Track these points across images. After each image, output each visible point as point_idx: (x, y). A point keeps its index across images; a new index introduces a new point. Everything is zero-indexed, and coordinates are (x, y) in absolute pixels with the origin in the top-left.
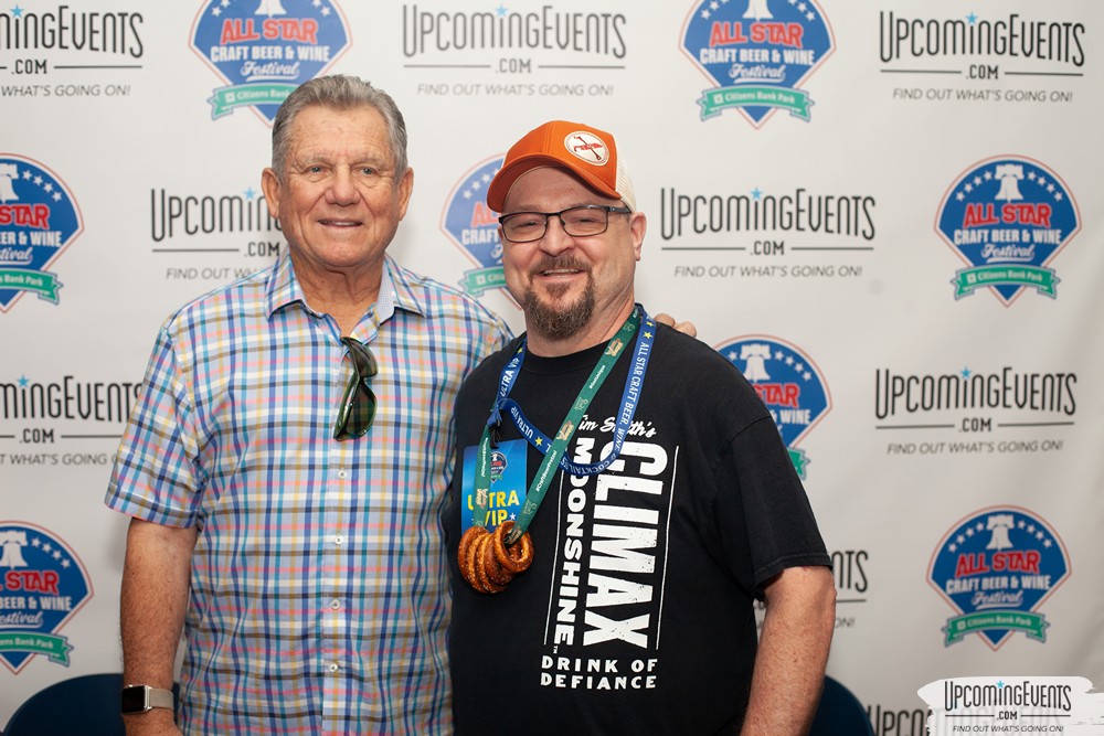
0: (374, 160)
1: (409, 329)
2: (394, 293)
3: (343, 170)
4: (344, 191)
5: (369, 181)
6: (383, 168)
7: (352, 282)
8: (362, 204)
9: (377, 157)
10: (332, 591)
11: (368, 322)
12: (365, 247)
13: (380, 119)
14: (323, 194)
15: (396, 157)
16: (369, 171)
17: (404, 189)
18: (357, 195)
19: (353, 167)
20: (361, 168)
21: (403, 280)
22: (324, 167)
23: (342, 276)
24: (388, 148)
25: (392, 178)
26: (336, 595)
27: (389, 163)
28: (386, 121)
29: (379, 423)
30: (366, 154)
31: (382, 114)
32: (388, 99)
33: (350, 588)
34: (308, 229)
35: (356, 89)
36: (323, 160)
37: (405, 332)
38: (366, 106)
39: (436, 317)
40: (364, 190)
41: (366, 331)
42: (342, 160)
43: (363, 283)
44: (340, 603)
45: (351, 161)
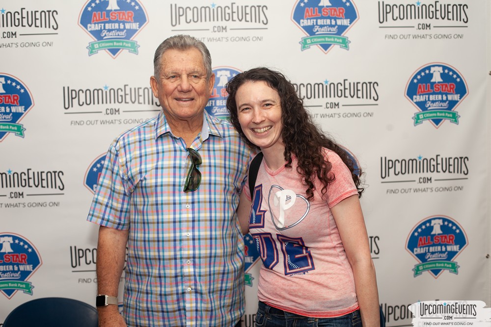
0: (197, 72)
1: (215, 143)
2: (209, 128)
3: (184, 77)
4: (185, 86)
5: (196, 80)
6: (201, 75)
7: (190, 124)
8: (193, 91)
9: (199, 70)
10: (187, 256)
11: (198, 141)
12: (196, 109)
13: (199, 54)
14: (177, 88)
15: (207, 70)
16: (195, 77)
17: (211, 82)
18: (191, 87)
19: (189, 75)
20: (192, 76)
21: (212, 122)
22: (177, 76)
23: (186, 122)
24: (203, 66)
25: (206, 78)
26: (188, 258)
27: (204, 73)
28: (202, 54)
29: (202, 184)
30: (194, 69)
31: (200, 51)
32: (204, 46)
33: (194, 254)
34: (171, 102)
35: (188, 41)
36: (176, 73)
38: (194, 48)
39: (227, 137)
40: (194, 85)
41: (197, 144)
42: (184, 73)
43: (195, 123)
44: (190, 262)
45: (188, 73)
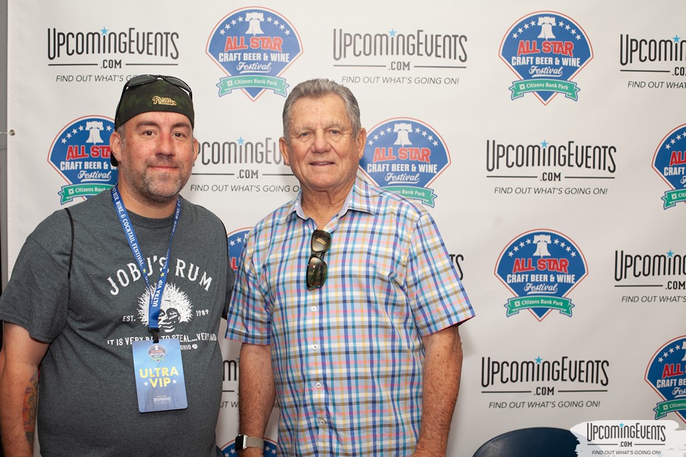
0: (337, 125)
1: (361, 221)
2: (351, 201)
3: (320, 132)
4: (320, 145)
5: (336, 137)
6: (344, 130)
7: (332, 197)
8: (332, 151)
9: (339, 123)
10: (315, 377)
12: (338, 176)
13: (341, 101)
14: (310, 148)
15: (352, 122)
16: (335, 132)
17: (360, 140)
18: (329, 146)
19: (326, 130)
20: (330, 130)
21: (367, 194)
22: (310, 132)
23: (325, 193)
24: (346, 117)
25: (350, 134)
26: (318, 380)
27: (348, 125)
28: (345, 101)
30: (332, 122)
31: (342, 98)
32: (347, 90)
33: (324, 375)
34: (304, 169)
35: (325, 86)
36: (308, 128)
37: (358, 222)
38: (332, 94)
40: (333, 144)
41: (333, 224)
42: (319, 127)
43: (338, 197)
44: (320, 384)
45: (324, 127)
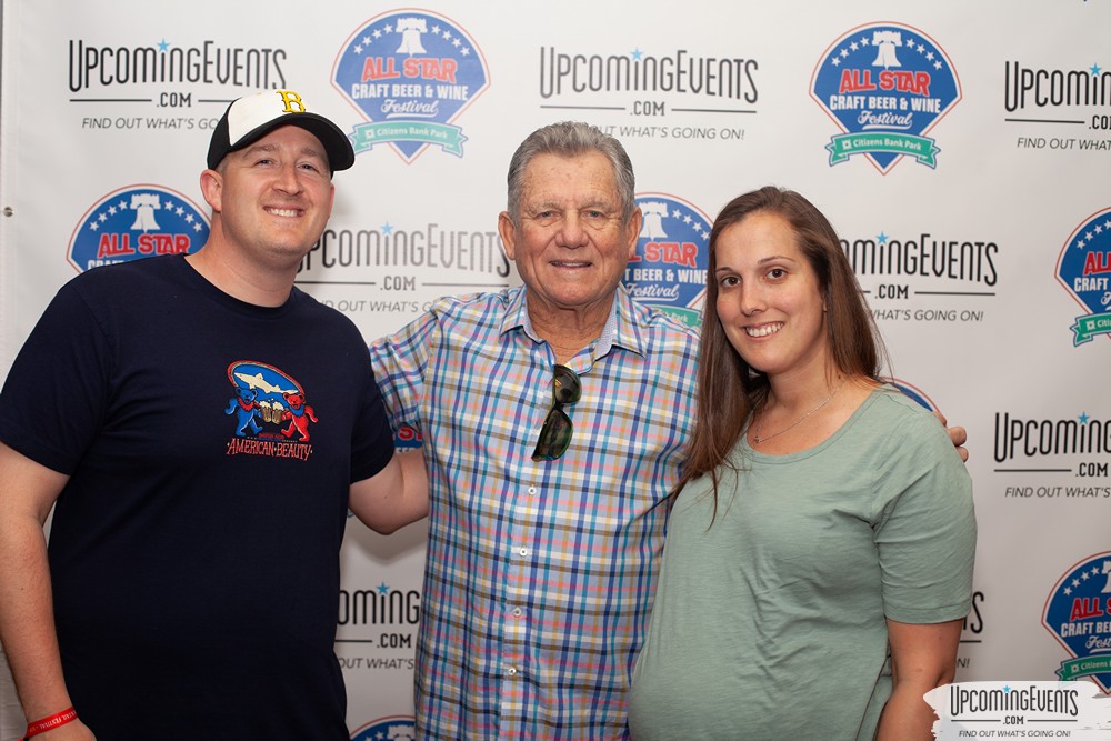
0: (600, 204)
1: (625, 363)
2: (615, 332)
3: (572, 214)
4: (572, 234)
5: (596, 223)
6: (610, 211)
7: (581, 317)
8: (591, 245)
9: (603, 201)
10: (514, 599)
11: (587, 356)
12: (594, 286)
13: (607, 164)
14: (554, 237)
15: (623, 199)
16: (595, 214)
17: (633, 228)
18: (586, 237)
19: (581, 211)
20: (588, 212)
21: (633, 318)
22: (555, 212)
23: (572, 312)
24: (615, 191)
25: (619, 219)
26: (518, 603)
27: (615, 206)
28: (613, 165)
29: (573, 448)
30: (594, 198)
31: (610, 158)
32: (617, 145)
33: (531, 598)
34: (540, 270)
35: (583, 136)
36: (553, 206)
37: (621, 364)
38: (594, 152)
39: (655, 353)
40: (592, 232)
41: (582, 363)
42: (571, 205)
43: (591, 318)
44: (519, 611)
45: (580, 206)
